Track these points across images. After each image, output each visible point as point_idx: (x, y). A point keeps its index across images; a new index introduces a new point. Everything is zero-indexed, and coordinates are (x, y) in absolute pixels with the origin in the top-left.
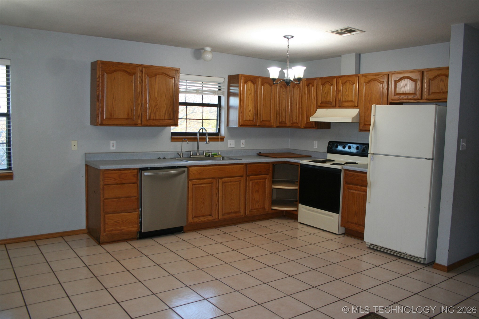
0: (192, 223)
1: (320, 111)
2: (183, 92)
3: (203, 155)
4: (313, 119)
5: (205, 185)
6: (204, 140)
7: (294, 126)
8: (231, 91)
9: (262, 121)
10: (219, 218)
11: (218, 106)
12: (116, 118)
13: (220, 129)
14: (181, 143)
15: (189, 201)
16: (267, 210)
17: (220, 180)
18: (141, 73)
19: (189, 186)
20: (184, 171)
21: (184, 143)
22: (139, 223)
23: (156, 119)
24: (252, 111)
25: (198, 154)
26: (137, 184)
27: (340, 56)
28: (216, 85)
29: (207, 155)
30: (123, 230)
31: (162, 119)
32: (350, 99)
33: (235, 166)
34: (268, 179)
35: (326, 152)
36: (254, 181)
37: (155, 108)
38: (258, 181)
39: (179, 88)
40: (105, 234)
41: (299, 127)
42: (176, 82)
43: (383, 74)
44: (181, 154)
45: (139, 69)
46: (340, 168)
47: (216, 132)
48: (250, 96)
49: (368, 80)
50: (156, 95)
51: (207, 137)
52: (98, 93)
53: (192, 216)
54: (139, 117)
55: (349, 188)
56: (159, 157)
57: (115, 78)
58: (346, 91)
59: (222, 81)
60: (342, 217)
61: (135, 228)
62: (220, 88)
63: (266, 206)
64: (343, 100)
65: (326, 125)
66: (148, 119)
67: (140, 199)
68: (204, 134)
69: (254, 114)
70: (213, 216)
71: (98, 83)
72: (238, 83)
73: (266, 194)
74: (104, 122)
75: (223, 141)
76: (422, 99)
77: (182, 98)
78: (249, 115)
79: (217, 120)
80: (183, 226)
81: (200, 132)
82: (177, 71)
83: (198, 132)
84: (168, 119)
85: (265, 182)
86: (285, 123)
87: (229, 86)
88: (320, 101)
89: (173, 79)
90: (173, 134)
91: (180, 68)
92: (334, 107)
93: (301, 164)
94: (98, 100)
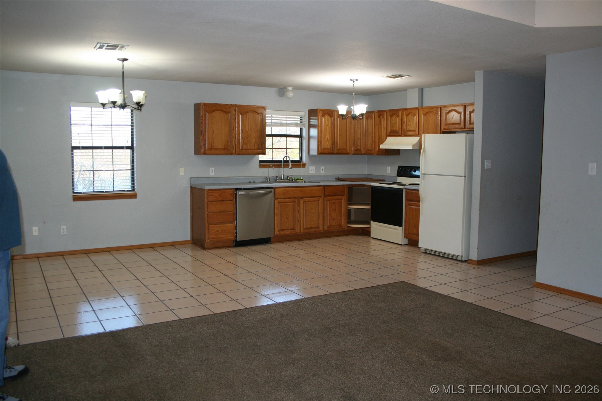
0: (277, 235)
1: (390, 140)
2: (269, 126)
3: (287, 179)
4: (382, 147)
5: (288, 203)
6: (288, 166)
7: (368, 153)
8: (311, 123)
9: (339, 149)
10: (300, 232)
11: (300, 136)
12: (215, 149)
13: (302, 156)
14: (268, 169)
15: (275, 216)
16: (343, 227)
17: (301, 200)
18: (235, 111)
19: (275, 204)
20: (271, 192)
21: (270, 169)
22: (235, 233)
23: (247, 149)
24: (329, 140)
25: (283, 179)
26: (233, 201)
27: (406, 90)
28: (298, 118)
29: (291, 180)
30: (223, 238)
31: (252, 149)
32: (412, 129)
33: (314, 188)
34: (344, 199)
35: (396, 176)
36: (331, 201)
37: (246, 140)
38: (335, 201)
39: (266, 123)
40: (209, 240)
41: (372, 154)
42: (264, 117)
43: (437, 107)
44: (268, 178)
45: (233, 108)
46: (402, 188)
47: (298, 160)
48: (327, 127)
49: (426, 112)
50: (247, 129)
51: (290, 163)
52: (201, 129)
53: (278, 229)
54: (233, 147)
55: (409, 205)
56: (250, 181)
57: (214, 117)
58: (409, 122)
59: (303, 115)
60: (405, 229)
61: (232, 237)
62: (301, 121)
63: (342, 224)
64: (407, 129)
65: (397, 152)
66: (241, 149)
67: (235, 213)
68: (287, 161)
69: (331, 143)
70: (295, 230)
71: (201, 120)
72: (316, 116)
73: (342, 212)
74: (207, 152)
75: (305, 167)
76: (465, 128)
77: (268, 131)
78: (326, 144)
79: (299, 149)
80: (270, 238)
81: (284, 160)
82: (264, 109)
83: (282, 160)
84: (257, 149)
85: (341, 202)
86: (360, 150)
87: (309, 119)
88: (389, 131)
89: (260, 115)
90: (261, 161)
91: (266, 106)
92: (400, 136)
93: (372, 186)
94: (202, 135)
